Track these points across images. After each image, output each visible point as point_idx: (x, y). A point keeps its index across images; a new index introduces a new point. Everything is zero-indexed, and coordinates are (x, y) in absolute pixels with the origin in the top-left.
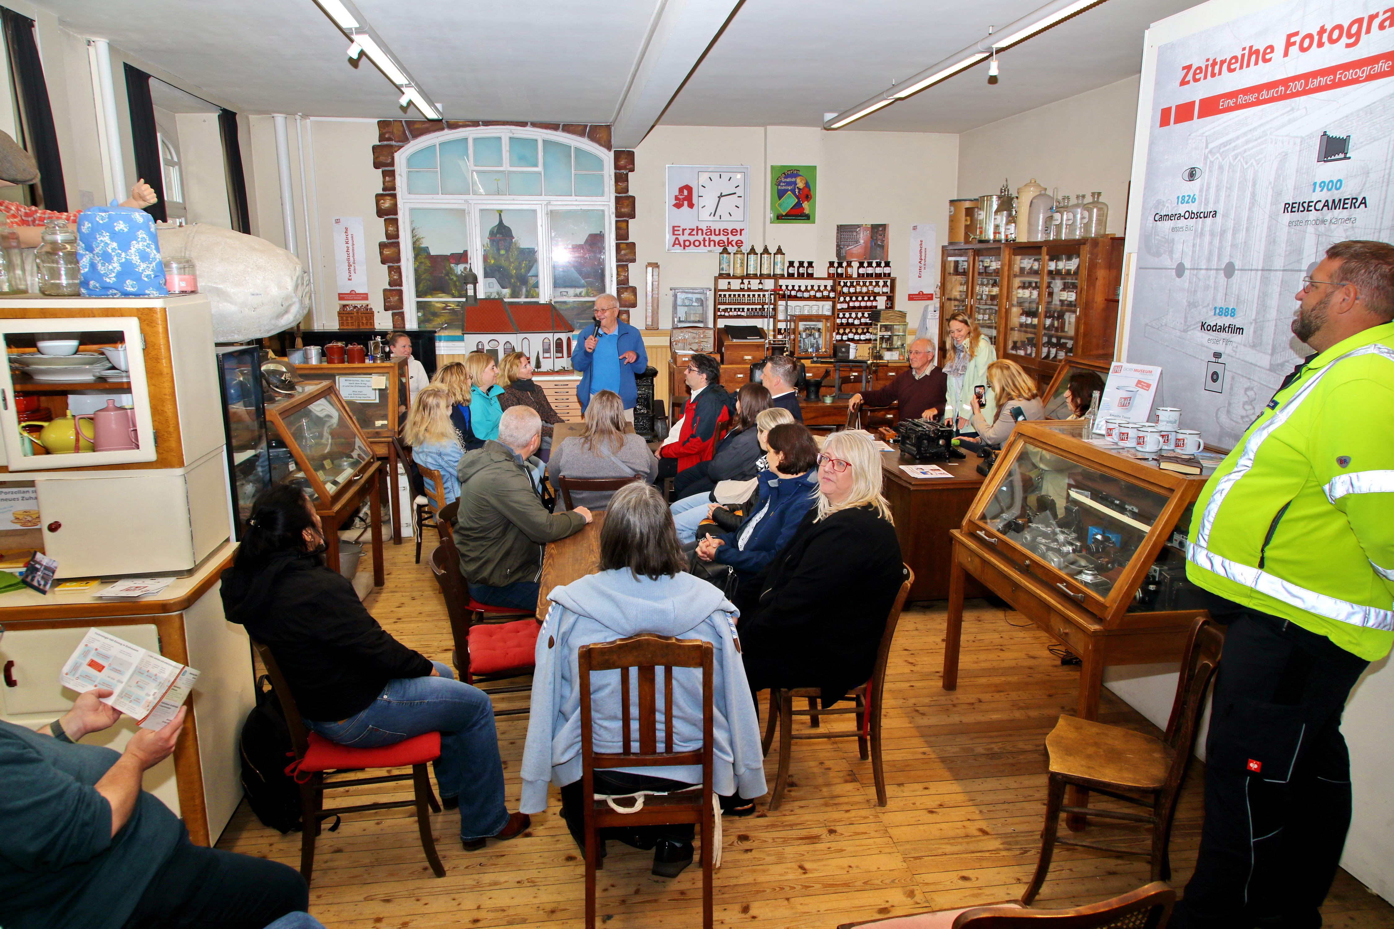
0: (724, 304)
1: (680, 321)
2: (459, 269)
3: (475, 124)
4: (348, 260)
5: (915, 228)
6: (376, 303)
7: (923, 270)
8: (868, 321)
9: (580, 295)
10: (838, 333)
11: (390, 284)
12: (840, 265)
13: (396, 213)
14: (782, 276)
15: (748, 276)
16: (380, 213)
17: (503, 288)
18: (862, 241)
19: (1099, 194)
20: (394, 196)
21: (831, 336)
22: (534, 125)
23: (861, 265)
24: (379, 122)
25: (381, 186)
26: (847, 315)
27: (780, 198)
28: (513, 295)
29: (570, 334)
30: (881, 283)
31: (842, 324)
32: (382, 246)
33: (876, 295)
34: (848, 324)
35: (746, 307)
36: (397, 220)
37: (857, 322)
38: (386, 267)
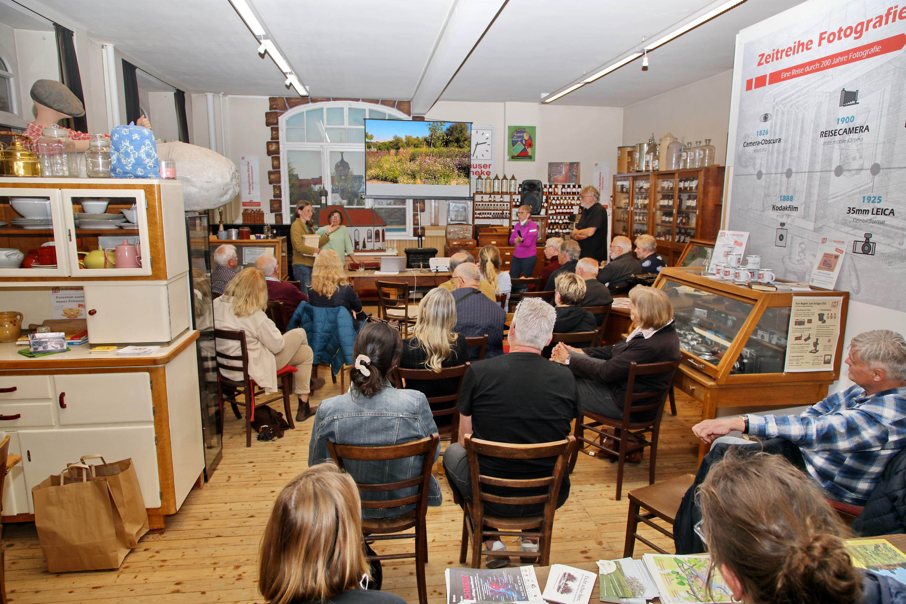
0: (479, 210)
1: (451, 220)
2: (316, 188)
3: (328, 100)
4: (249, 182)
5: (596, 165)
6: (266, 208)
8: (568, 221)
9: (390, 204)
10: (549, 229)
11: (274, 196)
12: (550, 186)
13: (279, 153)
14: (515, 193)
15: (494, 193)
16: (269, 153)
17: (343, 199)
18: (564, 173)
19: (710, 140)
20: (278, 143)
21: (545, 230)
22: (364, 100)
23: (564, 186)
24: (270, 99)
25: (270, 137)
26: (555, 217)
27: (514, 145)
28: (350, 203)
29: (384, 228)
30: (576, 198)
31: (551, 223)
32: (270, 173)
33: (572, 205)
34: (555, 223)
35: (492, 212)
36: (279, 158)
37: (561, 222)
38: (272, 186)
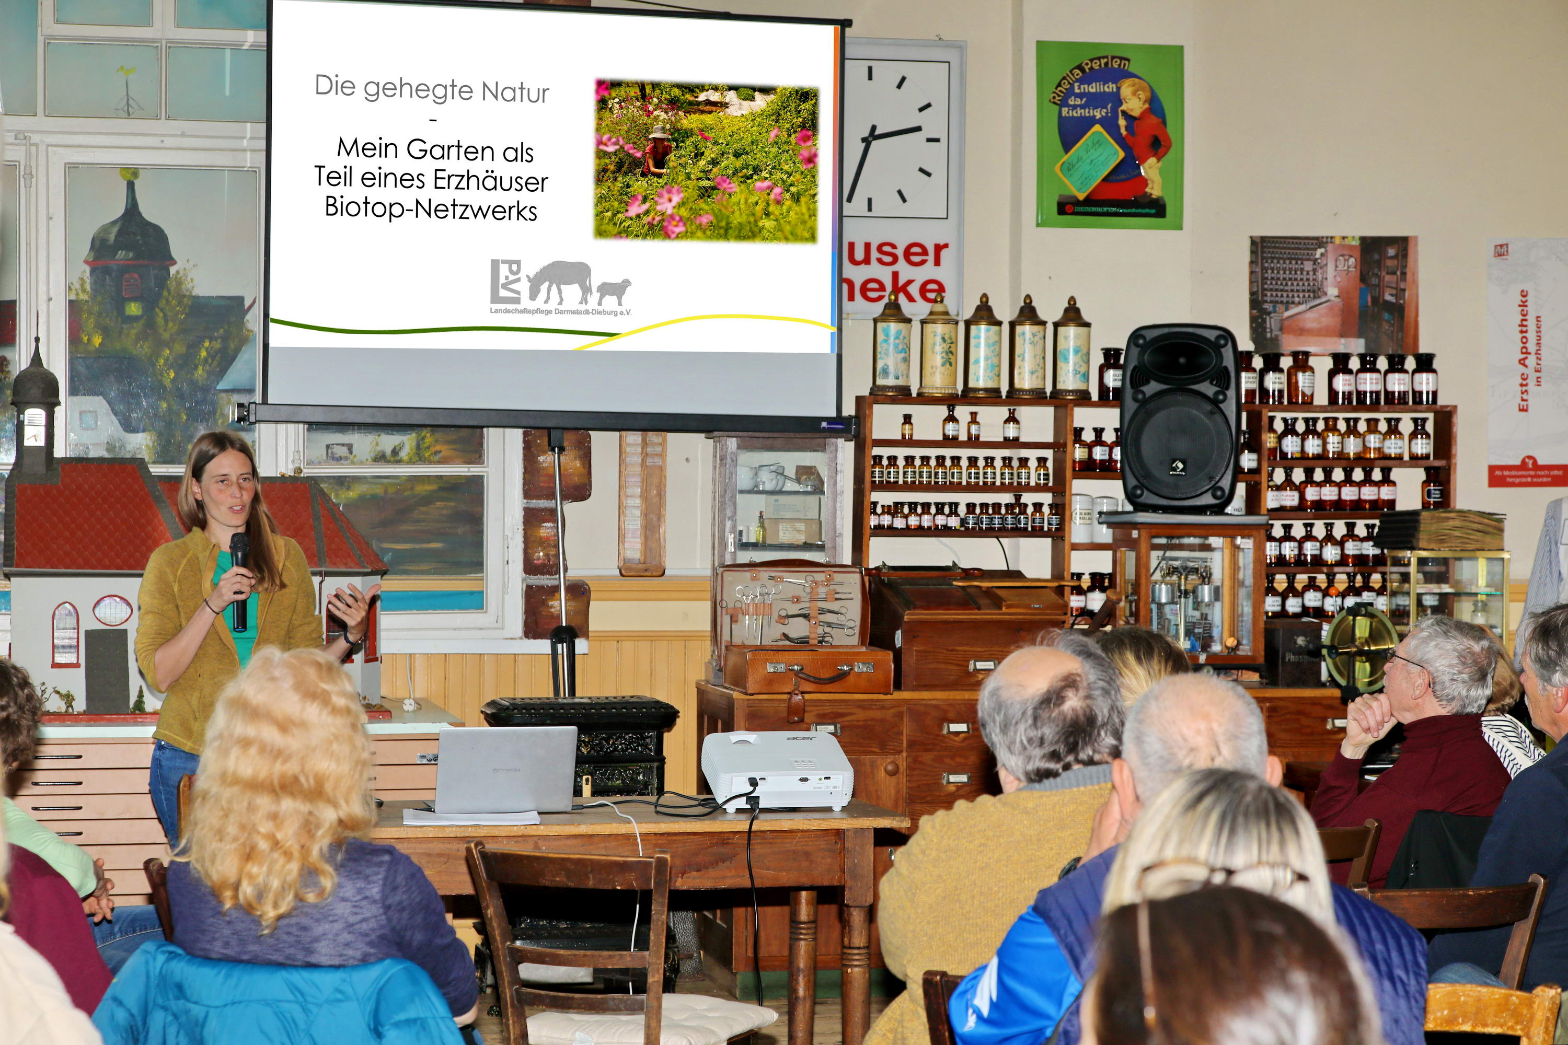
0: (891, 487)
1: (744, 545)
7: (1532, 387)
12: (1272, 362)
14: (1086, 398)
15: (970, 396)
17: (129, 423)
18: (1332, 292)
23: (1340, 363)
26: (1298, 530)
30: (1406, 425)
33: (1390, 463)
34: (1301, 559)
35: (962, 499)
37: (1330, 553)
